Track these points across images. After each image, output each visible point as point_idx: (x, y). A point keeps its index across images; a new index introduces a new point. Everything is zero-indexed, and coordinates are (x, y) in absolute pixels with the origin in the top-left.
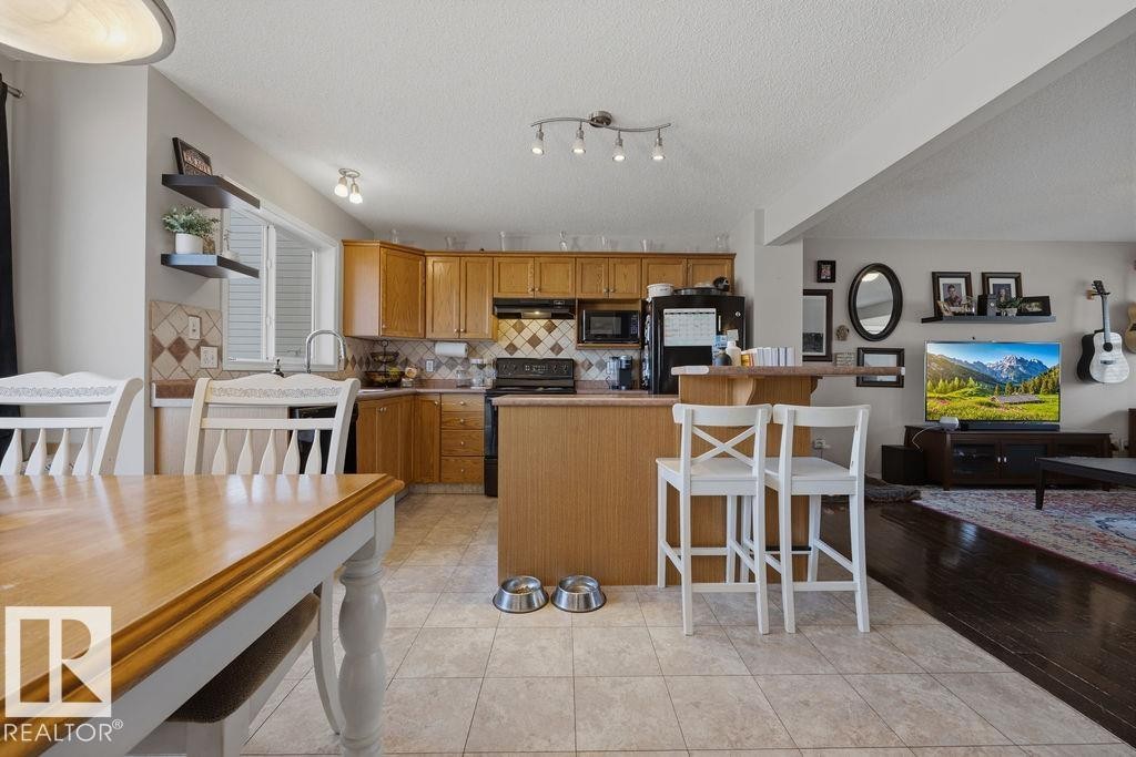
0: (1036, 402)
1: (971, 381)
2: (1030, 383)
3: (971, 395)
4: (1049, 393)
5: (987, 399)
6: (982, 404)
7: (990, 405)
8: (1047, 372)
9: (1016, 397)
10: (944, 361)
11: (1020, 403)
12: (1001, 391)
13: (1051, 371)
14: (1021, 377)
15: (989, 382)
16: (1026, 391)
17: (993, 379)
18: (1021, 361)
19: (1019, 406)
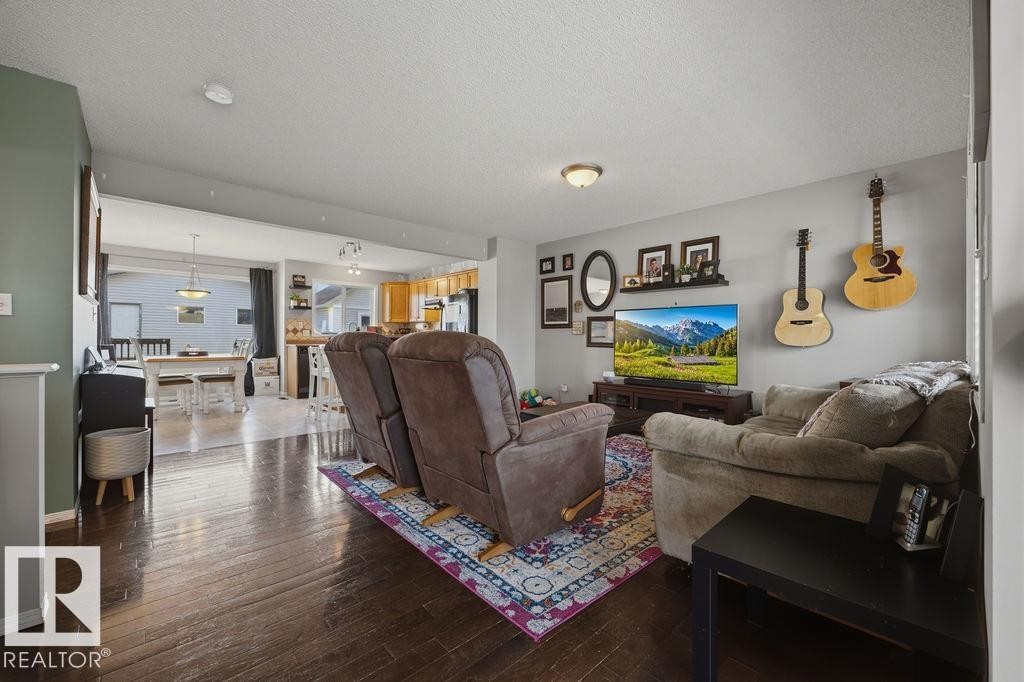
0: (711, 364)
1: (650, 342)
2: (705, 345)
3: (650, 355)
4: (725, 356)
5: (664, 359)
6: (659, 363)
7: (666, 364)
8: (723, 334)
9: (691, 358)
10: (628, 326)
11: (695, 364)
12: (677, 352)
13: (727, 333)
14: (696, 339)
15: (666, 343)
16: (701, 353)
17: (669, 341)
18: (696, 324)
19: (694, 367)
